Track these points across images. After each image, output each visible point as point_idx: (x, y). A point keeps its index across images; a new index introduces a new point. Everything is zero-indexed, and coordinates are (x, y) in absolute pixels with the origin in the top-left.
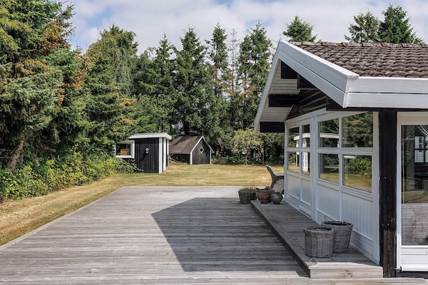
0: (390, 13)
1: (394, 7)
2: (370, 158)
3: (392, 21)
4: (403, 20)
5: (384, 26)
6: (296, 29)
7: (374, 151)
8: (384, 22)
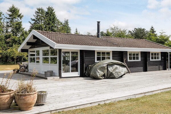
0: (49, 9)
1: (50, 7)
2: (56, 58)
3: (50, 12)
4: (53, 12)
5: (47, 13)
6: (13, 10)
7: (58, 56)
8: (47, 12)
